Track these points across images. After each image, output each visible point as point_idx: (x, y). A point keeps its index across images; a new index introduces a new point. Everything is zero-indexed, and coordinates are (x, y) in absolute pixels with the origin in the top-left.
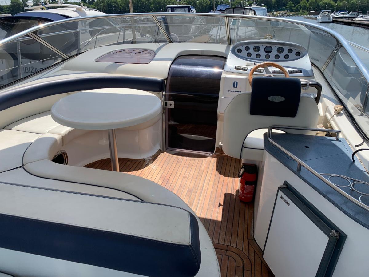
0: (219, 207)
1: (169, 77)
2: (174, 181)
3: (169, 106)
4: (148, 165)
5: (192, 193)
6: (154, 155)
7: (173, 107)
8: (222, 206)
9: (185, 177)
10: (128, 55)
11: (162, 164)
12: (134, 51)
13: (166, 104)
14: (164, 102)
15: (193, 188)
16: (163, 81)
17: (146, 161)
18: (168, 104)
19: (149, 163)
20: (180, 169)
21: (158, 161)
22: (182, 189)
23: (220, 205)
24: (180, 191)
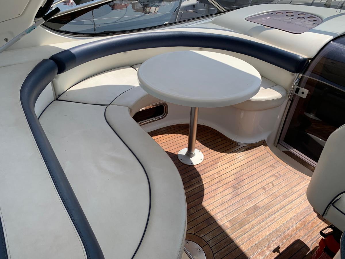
0: (274, 251)
1: (317, 57)
2: (247, 186)
3: (300, 94)
4: (236, 152)
5: (255, 212)
6: (252, 144)
7: (304, 96)
8: (278, 254)
9: (264, 188)
10: (287, 19)
11: (252, 159)
12: (298, 14)
13: (297, 90)
14: (296, 87)
15: (262, 207)
16: (305, 61)
17: (238, 146)
18: (300, 92)
19: (240, 150)
20: (268, 175)
21: (250, 153)
22: (248, 200)
23: (277, 250)
24: (244, 202)
